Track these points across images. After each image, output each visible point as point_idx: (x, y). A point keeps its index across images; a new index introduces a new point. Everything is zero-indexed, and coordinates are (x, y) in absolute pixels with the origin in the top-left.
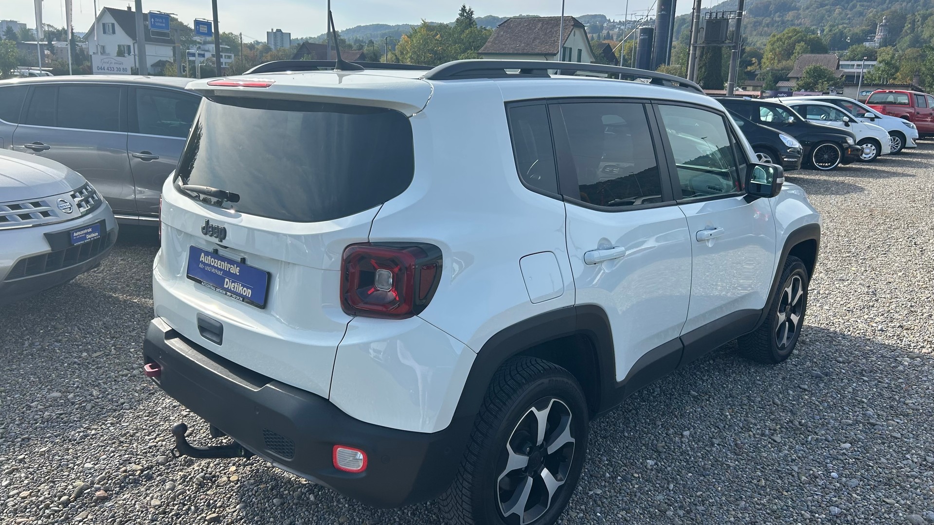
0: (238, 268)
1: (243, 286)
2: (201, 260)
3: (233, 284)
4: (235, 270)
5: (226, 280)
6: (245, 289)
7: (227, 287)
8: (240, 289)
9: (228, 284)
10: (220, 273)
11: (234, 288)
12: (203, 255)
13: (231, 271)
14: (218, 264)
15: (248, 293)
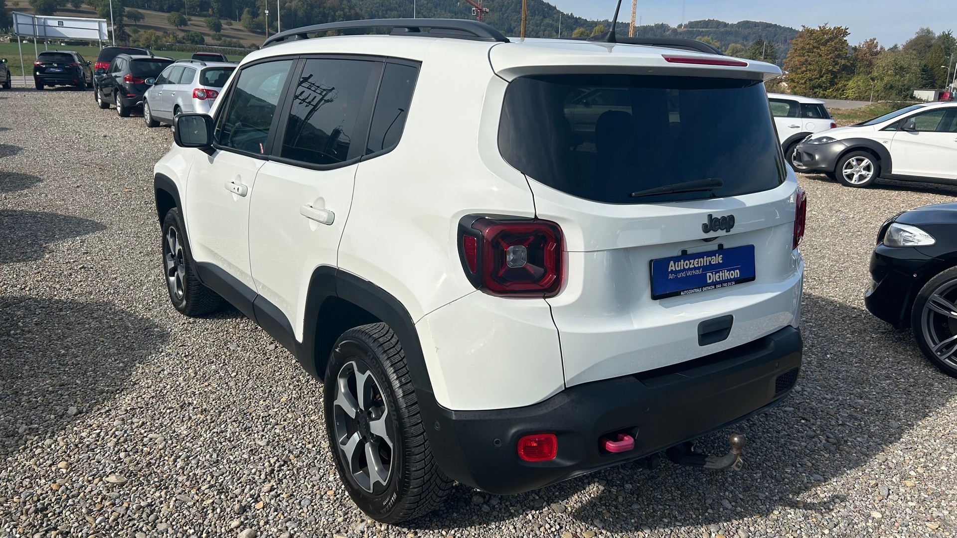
0: (721, 256)
1: (729, 270)
2: (669, 270)
3: (718, 274)
4: (717, 259)
5: (708, 274)
6: (732, 272)
7: (711, 281)
8: (726, 275)
9: (711, 277)
10: (698, 272)
11: (719, 278)
12: (672, 263)
13: (712, 263)
14: (695, 263)
15: (736, 274)
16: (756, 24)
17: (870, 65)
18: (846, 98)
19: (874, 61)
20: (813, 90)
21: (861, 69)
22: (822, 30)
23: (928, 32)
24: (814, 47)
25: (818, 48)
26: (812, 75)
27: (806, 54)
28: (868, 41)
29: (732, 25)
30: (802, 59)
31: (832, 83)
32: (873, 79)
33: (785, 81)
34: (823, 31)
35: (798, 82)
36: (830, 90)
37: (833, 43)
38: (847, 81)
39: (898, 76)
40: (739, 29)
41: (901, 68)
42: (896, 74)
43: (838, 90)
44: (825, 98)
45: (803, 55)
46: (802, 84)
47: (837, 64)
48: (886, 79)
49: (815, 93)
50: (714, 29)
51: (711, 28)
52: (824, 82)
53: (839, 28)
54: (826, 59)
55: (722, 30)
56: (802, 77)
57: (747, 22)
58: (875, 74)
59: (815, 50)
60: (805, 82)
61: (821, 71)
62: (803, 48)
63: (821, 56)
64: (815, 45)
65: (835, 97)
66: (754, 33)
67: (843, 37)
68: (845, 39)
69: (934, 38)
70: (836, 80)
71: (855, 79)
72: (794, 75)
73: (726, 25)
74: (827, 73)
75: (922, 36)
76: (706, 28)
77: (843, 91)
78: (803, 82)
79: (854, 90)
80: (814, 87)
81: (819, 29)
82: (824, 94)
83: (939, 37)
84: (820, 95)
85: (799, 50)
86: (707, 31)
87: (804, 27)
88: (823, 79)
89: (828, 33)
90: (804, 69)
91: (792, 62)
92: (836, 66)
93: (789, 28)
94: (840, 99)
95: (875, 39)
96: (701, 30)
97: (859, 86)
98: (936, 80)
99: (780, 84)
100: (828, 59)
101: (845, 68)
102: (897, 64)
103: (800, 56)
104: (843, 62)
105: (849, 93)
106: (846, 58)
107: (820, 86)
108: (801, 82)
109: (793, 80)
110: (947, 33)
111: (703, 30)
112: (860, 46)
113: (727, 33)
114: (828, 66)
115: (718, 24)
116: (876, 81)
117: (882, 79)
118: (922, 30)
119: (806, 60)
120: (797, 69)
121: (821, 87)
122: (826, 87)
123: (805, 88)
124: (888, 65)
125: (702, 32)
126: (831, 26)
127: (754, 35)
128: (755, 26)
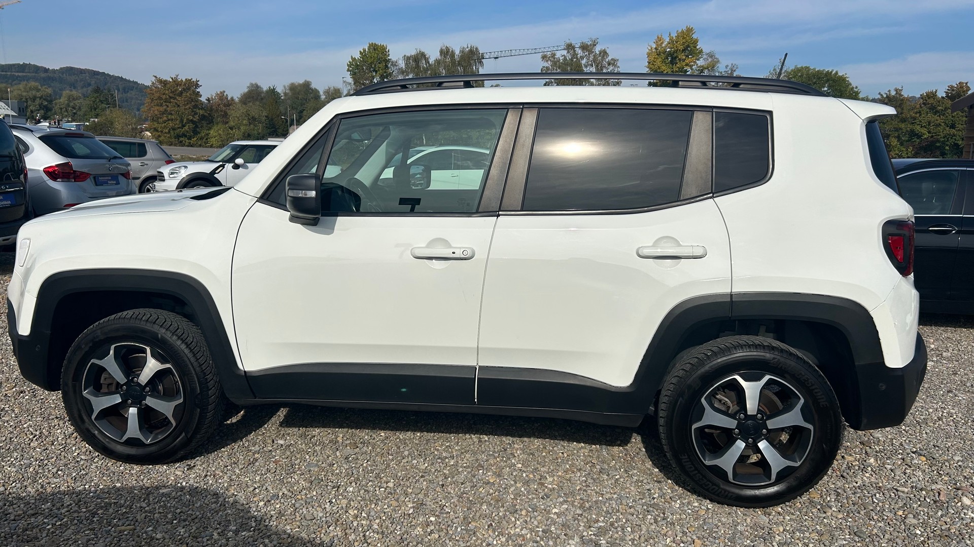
16: (82, 71)
17: (226, 115)
18: (211, 146)
19: (228, 112)
20: (178, 139)
21: (219, 119)
22: (174, 81)
23: (257, 87)
24: (171, 97)
25: (175, 99)
26: (175, 125)
27: (164, 104)
28: (219, 93)
29: (54, 71)
30: (162, 109)
31: (195, 132)
32: (231, 128)
33: (146, 131)
34: (176, 82)
35: (162, 132)
36: (195, 139)
37: (188, 94)
38: (208, 130)
39: (252, 126)
40: (63, 75)
41: (254, 119)
42: (250, 124)
43: (202, 138)
44: (192, 146)
45: (161, 105)
46: (166, 133)
47: (196, 114)
48: (242, 128)
49: (181, 142)
50: (34, 74)
51: (29, 72)
52: (187, 132)
53: (190, 80)
54: (185, 109)
55: (43, 75)
56: (165, 126)
57: (71, 68)
58: (232, 124)
59: (172, 100)
60: (169, 132)
61: (182, 121)
62: (160, 98)
63: (179, 106)
64: (171, 95)
65: (200, 146)
66: (81, 81)
67: (196, 88)
68: (197, 90)
69: (262, 92)
70: (198, 129)
71: (215, 128)
72: (156, 125)
73: (46, 70)
74: (189, 123)
75: (252, 91)
76: (23, 72)
77: (207, 139)
78: (167, 131)
79: (216, 138)
80: (178, 137)
81: (171, 80)
82: (190, 143)
83: (267, 92)
84: (187, 144)
85: (156, 100)
86: (24, 76)
87: (156, 77)
88: (186, 128)
89: (181, 85)
90: (165, 118)
91: (152, 112)
92: (195, 116)
93: (118, 77)
94: (206, 147)
95: (224, 92)
96: (17, 74)
97: (220, 135)
98: (277, 129)
99: (143, 133)
100: (186, 109)
101: (203, 118)
102: (249, 115)
103: (158, 105)
104: (201, 112)
105: (213, 141)
106: (202, 109)
107: (184, 135)
108: (164, 131)
109: (156, 130)
110: (272, 88)
111: (20, 74)
112: (212, 97)
113: (50, 78)
114: (188, 116)
115: (37, 69)
116: (234, 131)
117: (239, 128)
118: (252, 85)
119: (166, 110)
120: (158, 118)
121: (186, 136)
122: (191, 136)
123: (170, 137)
124: (242, 116)
125: (18, 76)
126: (182, 78)
127: (82, 82)
128: (82, 73)
